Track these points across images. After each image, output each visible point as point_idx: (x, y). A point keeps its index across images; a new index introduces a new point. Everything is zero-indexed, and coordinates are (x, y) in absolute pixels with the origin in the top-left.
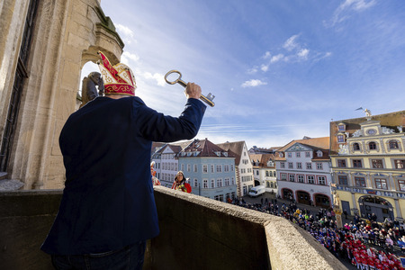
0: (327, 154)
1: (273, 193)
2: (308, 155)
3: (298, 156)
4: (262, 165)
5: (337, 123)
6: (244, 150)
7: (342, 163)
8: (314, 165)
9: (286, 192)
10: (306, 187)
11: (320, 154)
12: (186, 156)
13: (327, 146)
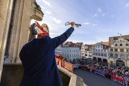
0: (107, 47)
1: (91, 58)
2: (102, 47)
3: (99, 47)
4: (88, 50)
5: (111, 37)
6: (82, 45)
7: (112, 50)
8: (103, 50)
9: (95, 58)
10: (100, 57)
11: (105, 47)
12: (65, 47)
13: (107, 45)
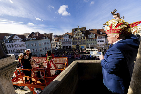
2: (68, 37)
3: (66, 38)
4: (58, 41)
7: (74, 39)
8: (69, 40)
9: (64, 47)
10: (68, 45)
13: (71, 35)
